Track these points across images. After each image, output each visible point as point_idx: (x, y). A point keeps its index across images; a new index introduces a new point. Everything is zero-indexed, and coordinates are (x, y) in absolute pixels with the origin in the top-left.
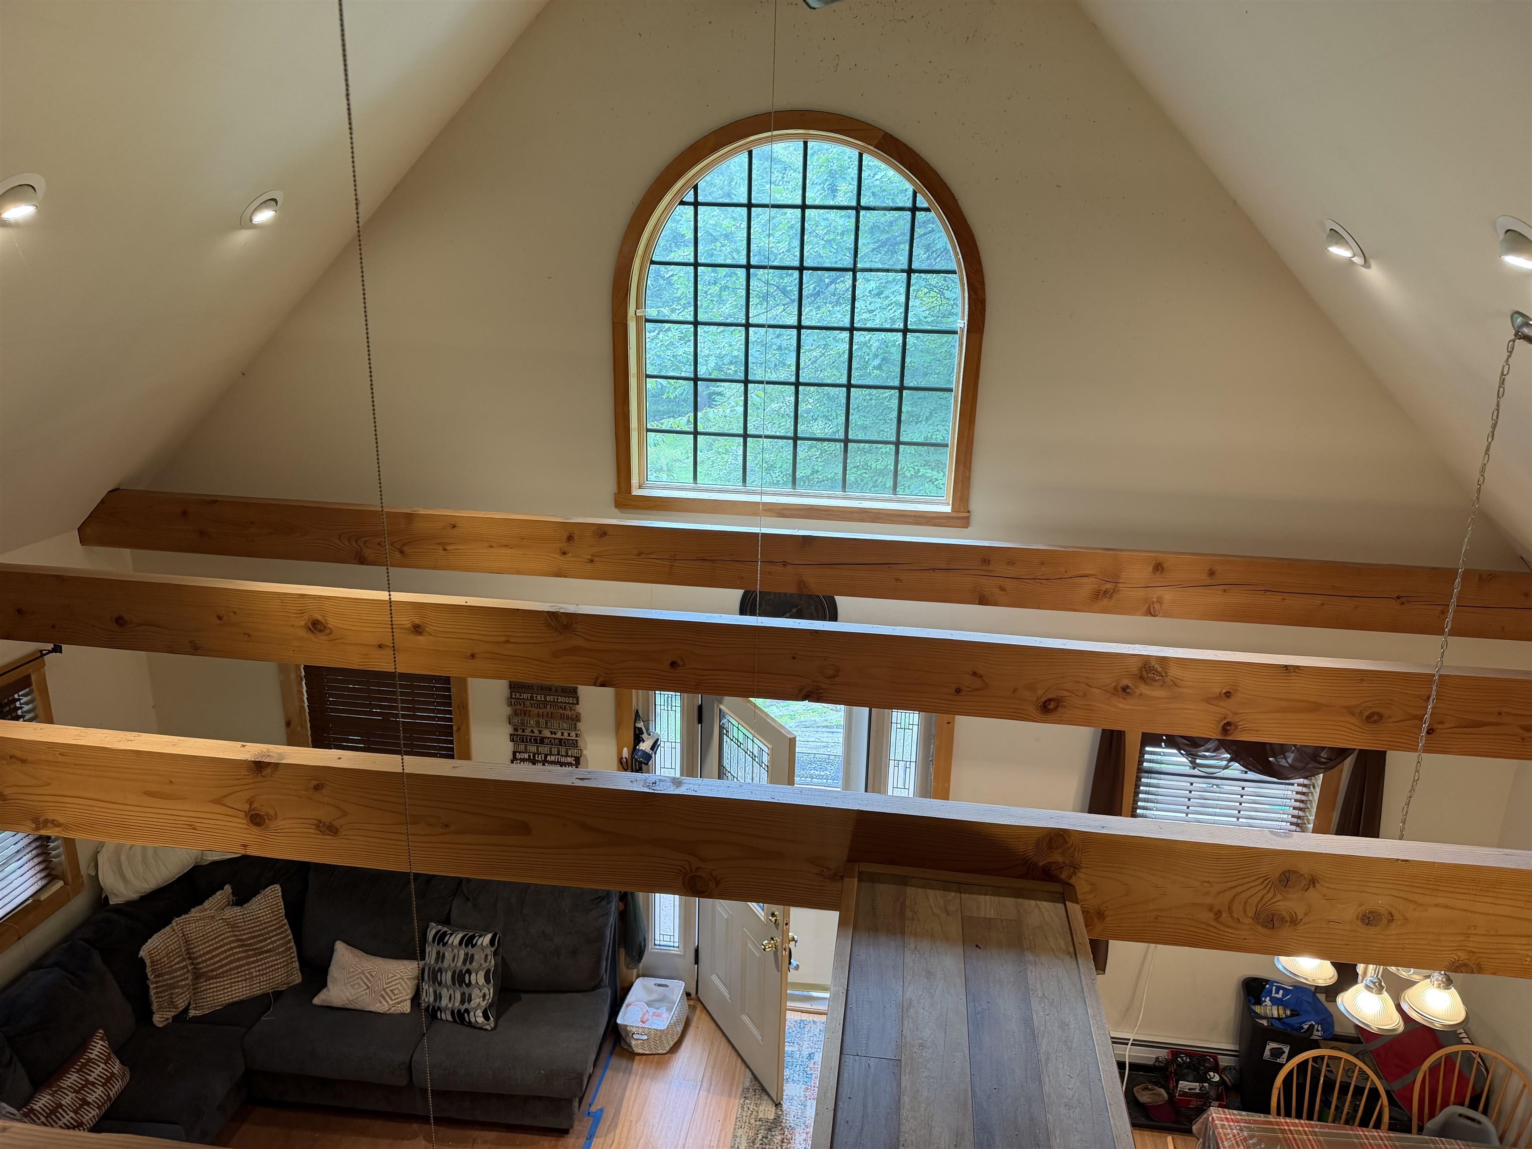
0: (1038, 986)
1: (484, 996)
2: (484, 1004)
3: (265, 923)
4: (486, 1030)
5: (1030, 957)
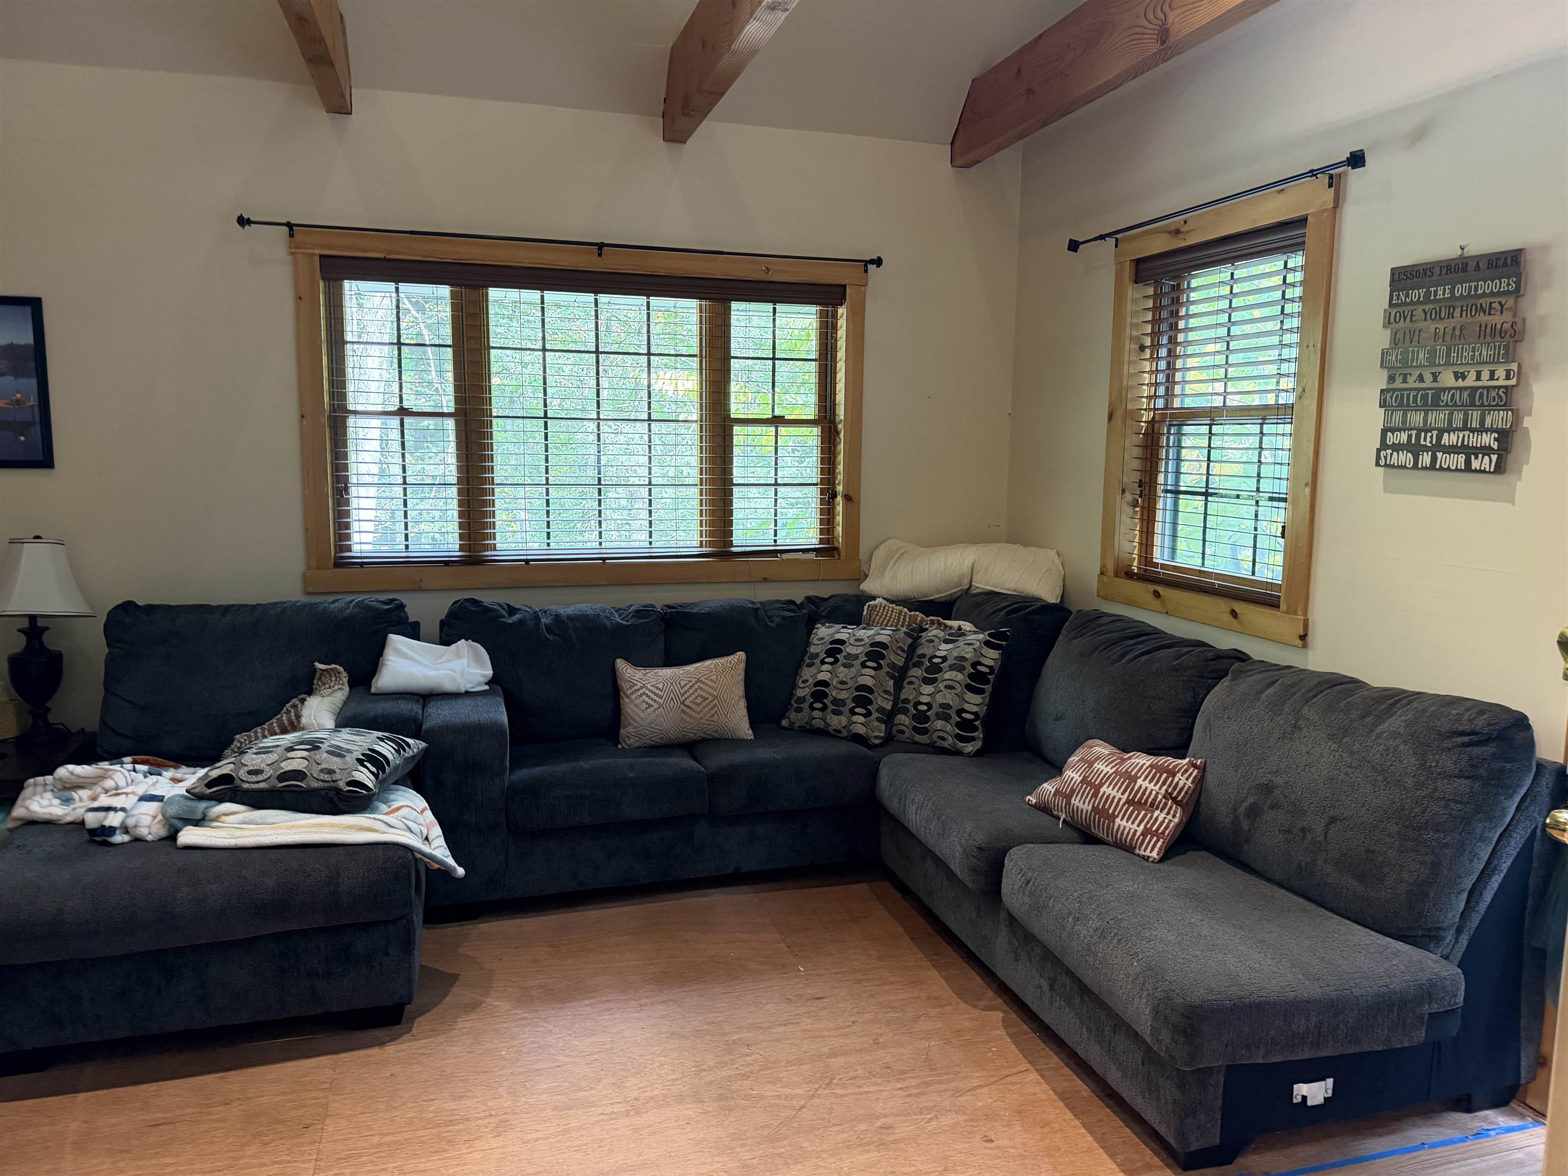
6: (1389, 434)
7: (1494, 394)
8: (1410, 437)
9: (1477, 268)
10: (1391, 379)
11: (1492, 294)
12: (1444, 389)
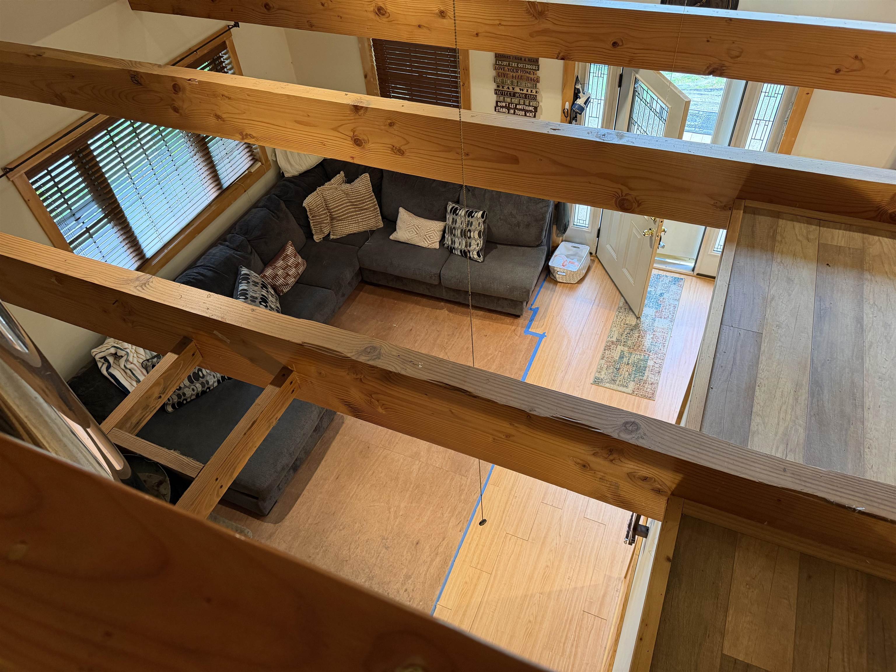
0: (871, 296)
1: (478, 244)
2: (478, 248)
3: (363, 194)
4: (479, 262)
5: (867, 276)
6: (499, 103)
7: (532, 96)
8: (506, 105)
9: (525, 60)
10: (498, 86)
11: (530, 69)
12: (517, 93)
